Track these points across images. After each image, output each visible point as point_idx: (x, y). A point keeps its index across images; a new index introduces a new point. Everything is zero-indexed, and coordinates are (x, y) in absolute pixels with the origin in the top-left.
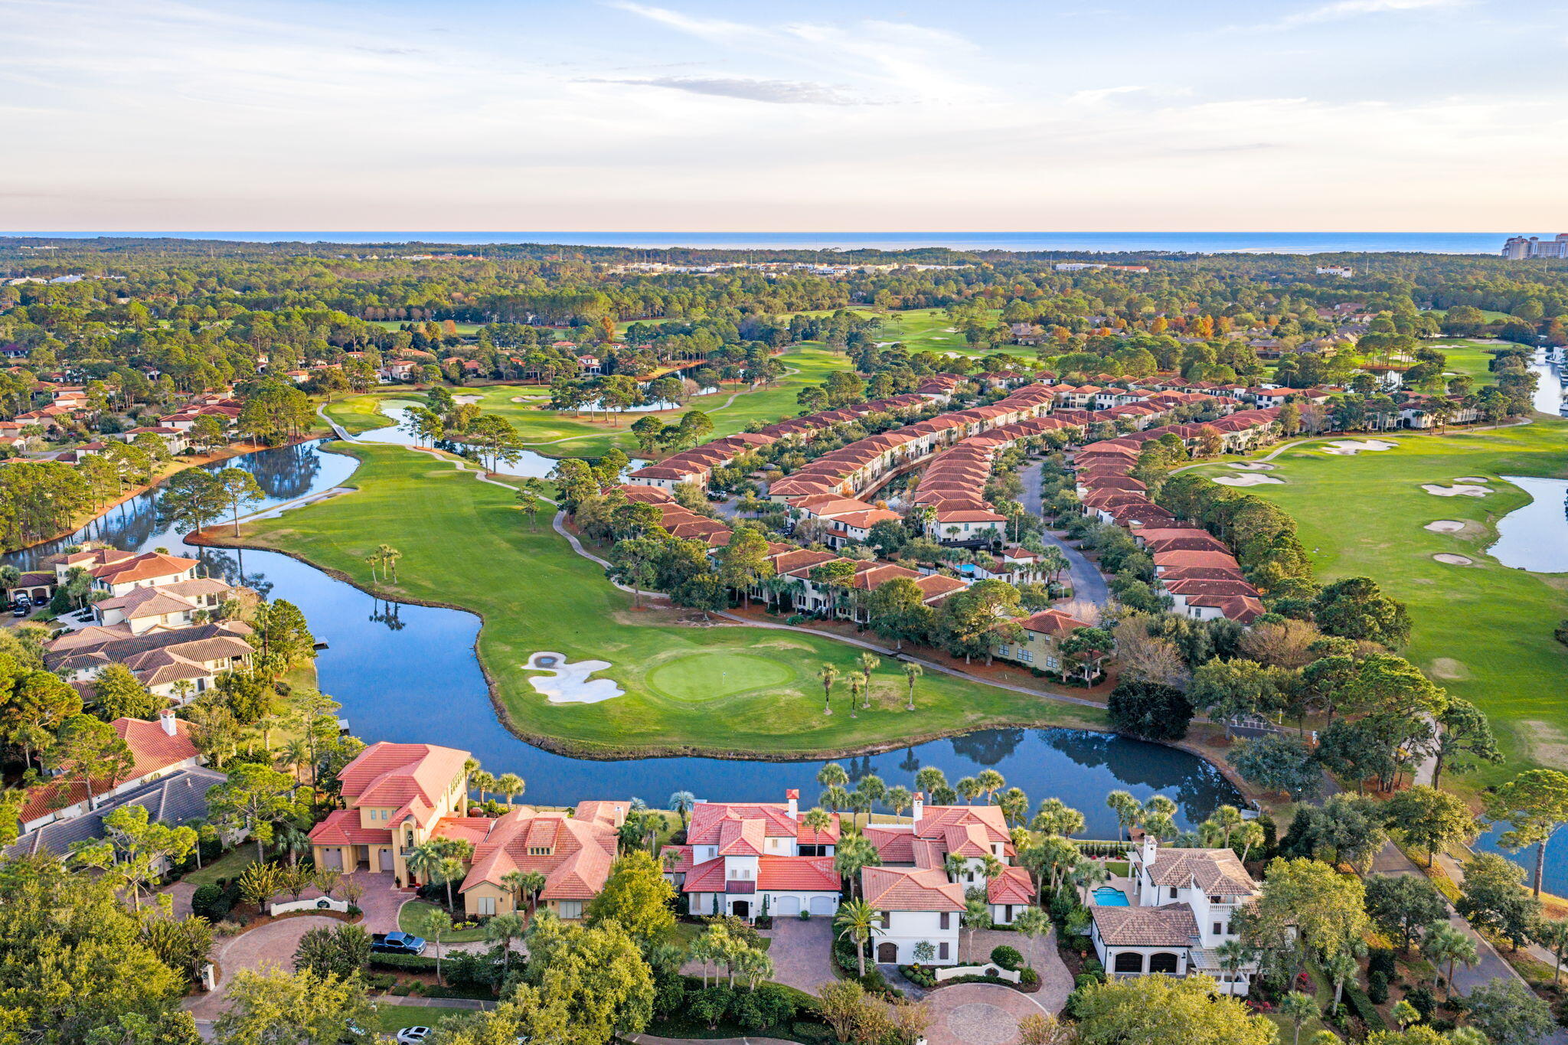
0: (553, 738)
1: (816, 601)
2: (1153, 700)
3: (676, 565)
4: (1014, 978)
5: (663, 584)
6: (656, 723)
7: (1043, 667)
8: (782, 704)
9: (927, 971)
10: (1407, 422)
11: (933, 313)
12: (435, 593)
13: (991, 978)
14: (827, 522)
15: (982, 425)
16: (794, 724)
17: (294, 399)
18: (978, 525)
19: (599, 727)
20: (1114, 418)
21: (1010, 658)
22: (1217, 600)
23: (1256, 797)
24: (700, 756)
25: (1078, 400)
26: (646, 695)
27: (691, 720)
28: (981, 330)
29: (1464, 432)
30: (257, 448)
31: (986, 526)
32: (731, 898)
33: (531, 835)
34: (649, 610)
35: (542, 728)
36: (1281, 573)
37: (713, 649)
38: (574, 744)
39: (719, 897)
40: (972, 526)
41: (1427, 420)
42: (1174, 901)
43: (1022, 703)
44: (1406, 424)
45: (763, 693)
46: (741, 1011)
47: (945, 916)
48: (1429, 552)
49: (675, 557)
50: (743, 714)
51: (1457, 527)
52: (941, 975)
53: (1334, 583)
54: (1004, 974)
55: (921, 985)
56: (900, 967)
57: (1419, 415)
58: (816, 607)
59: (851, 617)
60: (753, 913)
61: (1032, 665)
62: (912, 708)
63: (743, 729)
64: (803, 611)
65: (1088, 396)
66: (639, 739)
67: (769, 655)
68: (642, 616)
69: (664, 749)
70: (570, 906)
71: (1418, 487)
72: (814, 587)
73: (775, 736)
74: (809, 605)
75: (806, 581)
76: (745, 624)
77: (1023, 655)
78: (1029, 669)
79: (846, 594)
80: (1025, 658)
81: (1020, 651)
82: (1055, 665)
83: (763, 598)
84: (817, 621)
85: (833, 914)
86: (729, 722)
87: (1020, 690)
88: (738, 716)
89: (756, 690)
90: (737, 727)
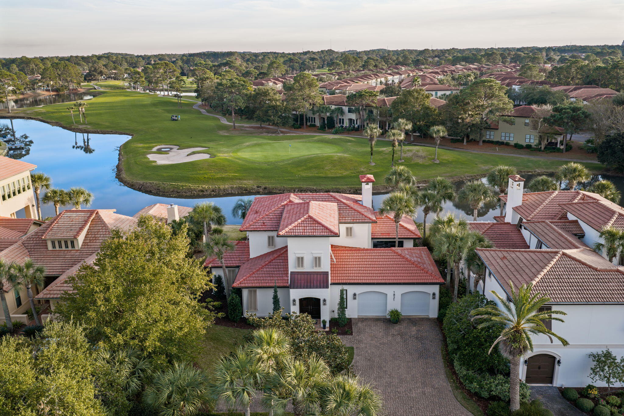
0: (150, 183)
1: (351, 120)
6: (235, 172)
7: (522, 143)
8: (335, 159)
12: (108, 127)
17: (70, 68)
18: (445, 92)
19: (189, 175)
21: (495, 140)
26: (231, 159)
27: (264, 171)
30: (52, 93)
31: (448, 93)
32: (297, 294)
33: (54, 225)
34: (241, 130)
35: (144, 178)
37: (283, 141)
38: (166, 185)
39: (280, 293)
45: (320, 155)
50: (305, 166)
56: (563, 392)
58: (350, 124)
60: (326, 314)
61: (513, 143)
62: (437, 162)
64: (342, 127)
67: (323, 141)
68: (236, 132)
72: (350, 111)
73: (332, 178)
74: (346, 124)
75: (344, 108)
76: (304, 134)
77: (505, 137)
78: (512, 146)
79: (371, 112)
80: (507, 139)
81: (503, 134)
82: (532, 141)
83: (316, 123)
84: (353, 131)
85: (431, 314)
86: (294, 170)
87: (512, 155)
88: (301, 166)
89: (314, 155)
90: (300, 173)
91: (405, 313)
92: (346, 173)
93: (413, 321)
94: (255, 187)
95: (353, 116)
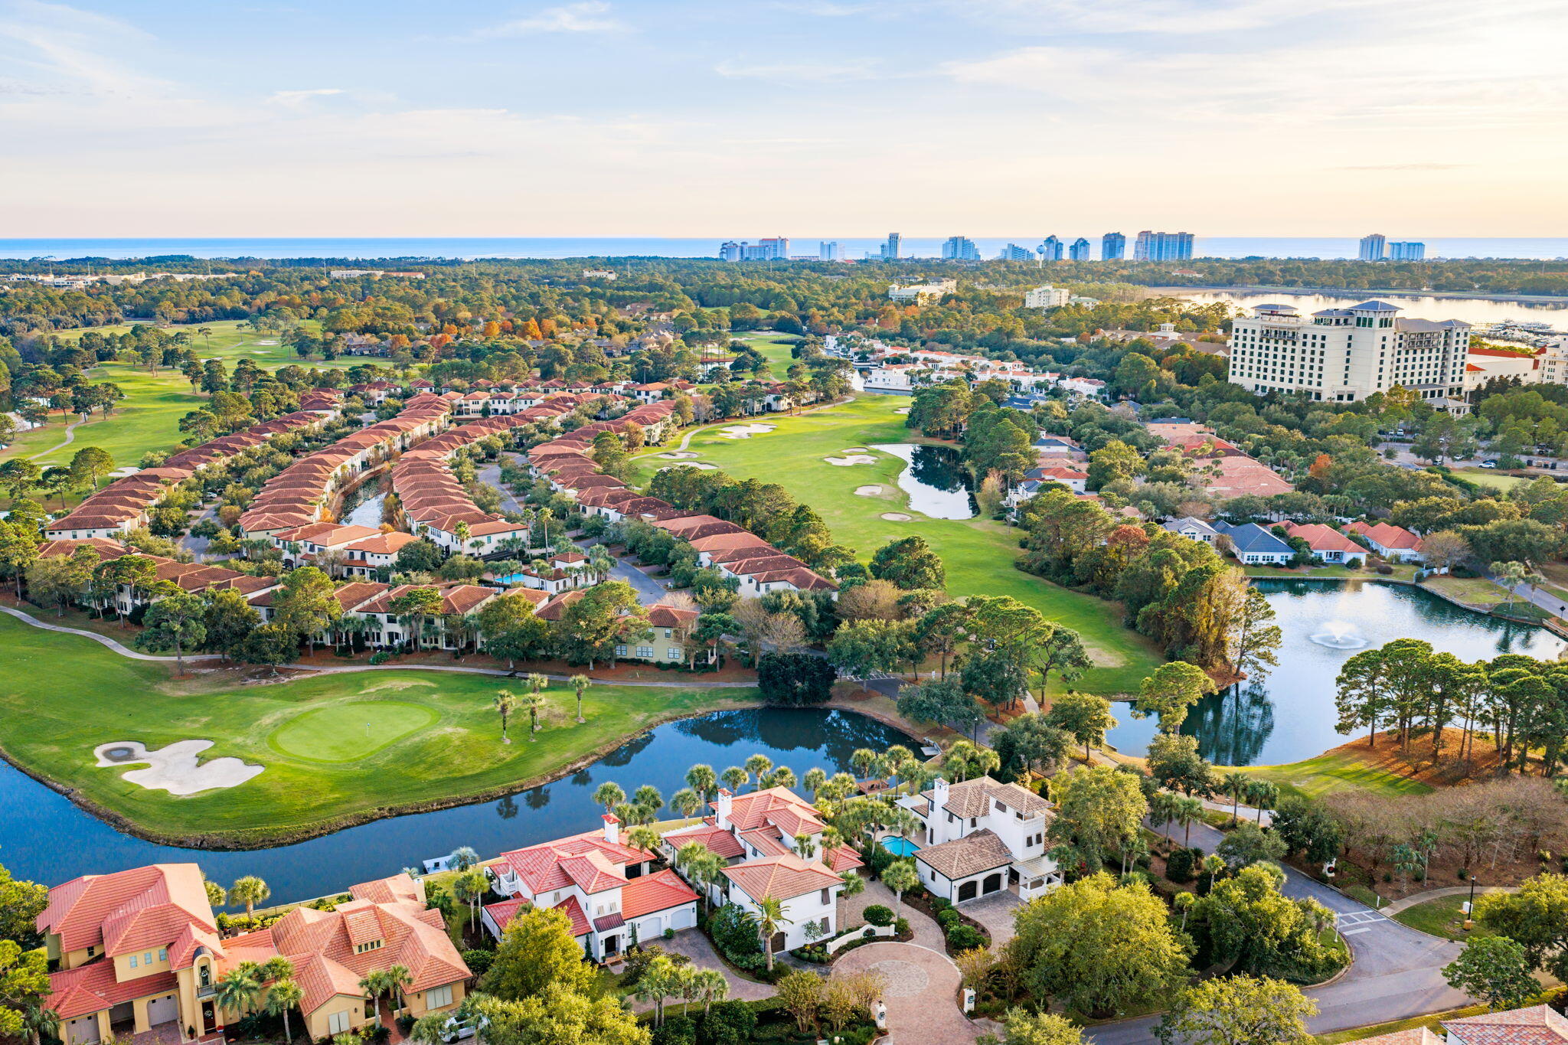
0: (214, 834)
1: (393, 635)
2: (803, 669)
3: (225, 618)
4: (890, 931)
5: (211, 644)
7: (666, 660)
8: (457, 743)
9: (819, 949)
10: (769, 405)
11: (239, 326)
13: (870, 937)
14: (341, 553)
15: (403, 438)
16: (483, 760)
18: (500, 536)
19: (268, 809)
20: (532, 421)
22: (781, 575)
23: (924, 735)
24: (400, 814)
25: (472, 407)
26: (287, 764)
27: (367, 780)
28: (314, 341)
29: (813, 411)
31: (508, 536)
32: (602, 936)
33: (351, 932)
34: (197, 676)
35: (191, 825)
36: (819, 543)
37: (316, 703)
38: (247, 834)
39: (591, 938)
40: (495, 538)
41: (784, 404)
42: (974, 829)
43: (672, 696)
44: (768, 409)
45: (426, 736)
46: (714, 1033)
47: (825, 891)
48: (874, 514)
49: (222, 611)
50: (422, 761)
51: (878, 490)
52: (832, 947)
53: (889, 545)
54: (880, 931)
55: (821, 962)
56: (792, 953)
57: (777, 399)
58: (391, 641)
59: (439, 645)
61: (654, 660)
62: (582, 721)
63: (432, 777)
64: (380, 647)
65: (481, 402)
66: (323, 812)
67: (389, 697)
68: (194, 684)
69: (358, 816)
70: (439, 993)
71: (821, 460)
72: (391, 620)
73: (472, 776)
74: (385, 641)
75: (380, 615)
77: (642, 652)
78: (652, 665)
79: (430, 622)
80: (645, 654)
81: (639, 649)
82: (677, 656)
83: (325, 641)
84: (403, 656)
85: (694, 924)
86: (411, 772)
87: (659, 684)
88: (417, 764)
89: (412, 735)
90: (424, 776)
91: (675, 928)
92: (486, 766)
93: (683, 933)
94: (376, 809)
95: (396, 628)
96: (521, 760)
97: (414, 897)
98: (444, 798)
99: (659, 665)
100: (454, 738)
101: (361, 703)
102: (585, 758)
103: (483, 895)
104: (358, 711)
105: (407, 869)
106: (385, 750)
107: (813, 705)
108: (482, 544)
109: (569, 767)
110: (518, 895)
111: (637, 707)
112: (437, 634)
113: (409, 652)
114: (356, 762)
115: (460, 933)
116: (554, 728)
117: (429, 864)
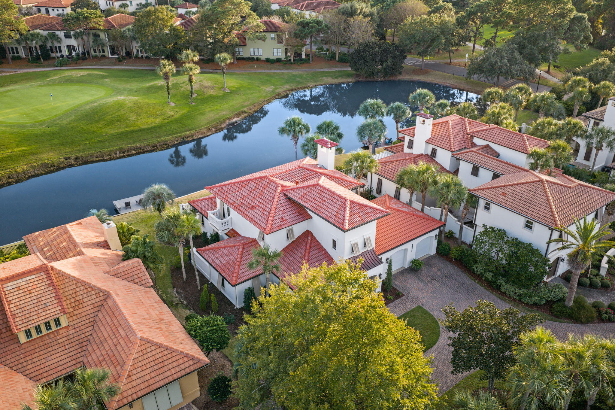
1: (69, 47)
6: (18, 145)
7: (272, 57)
9: (595, 272)
14: (30, 9)
16: (155, 117)
24: (86, 163)
27: (52, 136)
50: (101, 120)
58: (70, 52)
59: (106, 54)
61: (263, 58)
62: (228, 91)
63: (112, 131)
64: (62, 57)
66: (10, 163)
67: (70, 81)
69: (46, 166)
70: (162, 397)
72: (67, 36)
74: (65, 52)
75: (57, 33)
76: (20, 71)
77: (254, 52)
78: (263, 60)
79: (97, 36)
80: (256, 54)
81: (252, 50)
82: (280, 54)
83: (20, 54)
84: (80, 61)
85: (433, 252)
86: (93, 128)
87: (273, 71)
88: (98, 121)
89: (91, 102)
90: (104, 130)
94: (63, 160)
95: (73, 42)
96: (186, 117)
97: (105, 245)
98: (125, 147)
99: (268, 60)
100: (127, 102)
101: (45, 85)
102: (238, 115)
103: (195, 238)
104: (45, 90)
105: (95, 211)
106: (68, 113)
107: (391, 79)
108: (127, 6)
109: (227, 122)
110: (233, 234)
111: (264, 83)
112: (103, 45)
113: (84, 59)
114: (42, 123)
115: (168, 281)
116: (206, 96)
117: (119, 204)
